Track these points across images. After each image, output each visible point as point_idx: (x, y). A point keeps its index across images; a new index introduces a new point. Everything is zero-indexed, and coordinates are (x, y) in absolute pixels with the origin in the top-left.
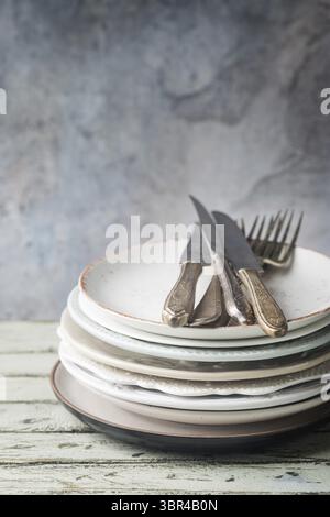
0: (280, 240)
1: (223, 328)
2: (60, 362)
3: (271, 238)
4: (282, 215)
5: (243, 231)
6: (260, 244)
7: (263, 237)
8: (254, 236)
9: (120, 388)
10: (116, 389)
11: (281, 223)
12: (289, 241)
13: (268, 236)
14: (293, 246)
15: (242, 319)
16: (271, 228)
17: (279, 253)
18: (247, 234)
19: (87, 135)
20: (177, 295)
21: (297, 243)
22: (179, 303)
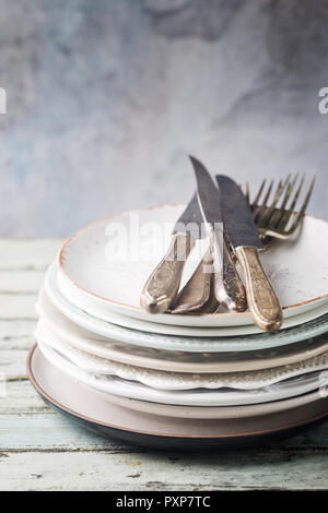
0: (287, 207)
1: (210, 316)
2: (36, 345)
3: (278, 206)
4: (291, 180)
5: (247, 198)
6: (266, 213)
7: (269, 204)
8: (260, 203)
9: (97, 378)
10: (93, 377)
11: (290, 188)
12: (298, 209)
13: (275, 203)
14: (302, 215)
15: (232, 305)
16: (279, 193)
17: (285, 223)
18: (251, 202)
19: (66, 51)
20: (160, 276)
21: (306, 212)
22: (160, 285)
